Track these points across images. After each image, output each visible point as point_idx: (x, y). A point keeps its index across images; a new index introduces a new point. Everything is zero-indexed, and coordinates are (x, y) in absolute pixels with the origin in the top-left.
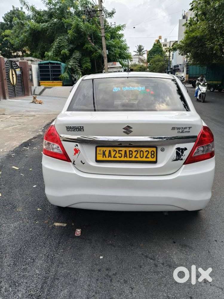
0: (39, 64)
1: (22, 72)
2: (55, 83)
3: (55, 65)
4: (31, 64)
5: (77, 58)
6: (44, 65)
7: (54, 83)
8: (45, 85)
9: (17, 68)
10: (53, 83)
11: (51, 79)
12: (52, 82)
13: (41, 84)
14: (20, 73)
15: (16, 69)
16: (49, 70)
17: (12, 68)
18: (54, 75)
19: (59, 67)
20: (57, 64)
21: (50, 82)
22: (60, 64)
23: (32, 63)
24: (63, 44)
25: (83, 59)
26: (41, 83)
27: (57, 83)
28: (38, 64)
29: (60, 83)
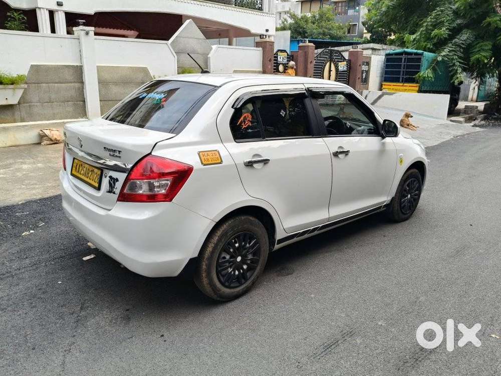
0: (387, 55)
1: (350, 67)
2: (407, 86)
3: (413, 56)
4: (372, 54)
5: (463, 44)
6: (394, 56)
7: (405, 86)
8: (390, 89)
9: (341, 62)
10: (403, 86)
11: (401, 80)
12: (402, 84)
13: (384, 87)
14: (345, 69)
15: (339, 63)
16: (401, 65)
17: (331, 61)
18: (407, 73)
19: (419, 60)
20: (416, 54)
21: (398, 84)
22: (422, 54)
23: (374, 53)
24: (443, 19)
25: (477, 44)
26: (385, 85)
27: (409, 86)
28: (385, 54)
29: (415, 86)
